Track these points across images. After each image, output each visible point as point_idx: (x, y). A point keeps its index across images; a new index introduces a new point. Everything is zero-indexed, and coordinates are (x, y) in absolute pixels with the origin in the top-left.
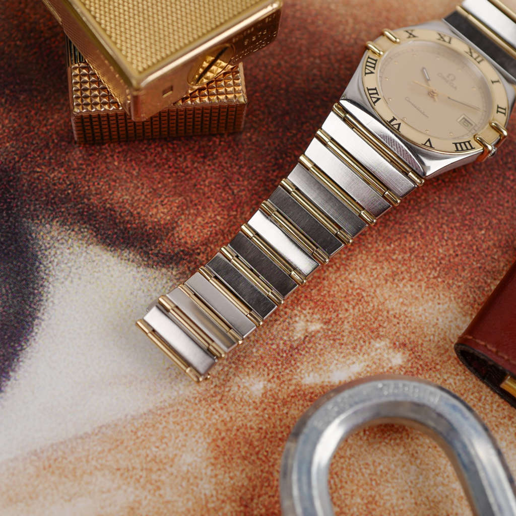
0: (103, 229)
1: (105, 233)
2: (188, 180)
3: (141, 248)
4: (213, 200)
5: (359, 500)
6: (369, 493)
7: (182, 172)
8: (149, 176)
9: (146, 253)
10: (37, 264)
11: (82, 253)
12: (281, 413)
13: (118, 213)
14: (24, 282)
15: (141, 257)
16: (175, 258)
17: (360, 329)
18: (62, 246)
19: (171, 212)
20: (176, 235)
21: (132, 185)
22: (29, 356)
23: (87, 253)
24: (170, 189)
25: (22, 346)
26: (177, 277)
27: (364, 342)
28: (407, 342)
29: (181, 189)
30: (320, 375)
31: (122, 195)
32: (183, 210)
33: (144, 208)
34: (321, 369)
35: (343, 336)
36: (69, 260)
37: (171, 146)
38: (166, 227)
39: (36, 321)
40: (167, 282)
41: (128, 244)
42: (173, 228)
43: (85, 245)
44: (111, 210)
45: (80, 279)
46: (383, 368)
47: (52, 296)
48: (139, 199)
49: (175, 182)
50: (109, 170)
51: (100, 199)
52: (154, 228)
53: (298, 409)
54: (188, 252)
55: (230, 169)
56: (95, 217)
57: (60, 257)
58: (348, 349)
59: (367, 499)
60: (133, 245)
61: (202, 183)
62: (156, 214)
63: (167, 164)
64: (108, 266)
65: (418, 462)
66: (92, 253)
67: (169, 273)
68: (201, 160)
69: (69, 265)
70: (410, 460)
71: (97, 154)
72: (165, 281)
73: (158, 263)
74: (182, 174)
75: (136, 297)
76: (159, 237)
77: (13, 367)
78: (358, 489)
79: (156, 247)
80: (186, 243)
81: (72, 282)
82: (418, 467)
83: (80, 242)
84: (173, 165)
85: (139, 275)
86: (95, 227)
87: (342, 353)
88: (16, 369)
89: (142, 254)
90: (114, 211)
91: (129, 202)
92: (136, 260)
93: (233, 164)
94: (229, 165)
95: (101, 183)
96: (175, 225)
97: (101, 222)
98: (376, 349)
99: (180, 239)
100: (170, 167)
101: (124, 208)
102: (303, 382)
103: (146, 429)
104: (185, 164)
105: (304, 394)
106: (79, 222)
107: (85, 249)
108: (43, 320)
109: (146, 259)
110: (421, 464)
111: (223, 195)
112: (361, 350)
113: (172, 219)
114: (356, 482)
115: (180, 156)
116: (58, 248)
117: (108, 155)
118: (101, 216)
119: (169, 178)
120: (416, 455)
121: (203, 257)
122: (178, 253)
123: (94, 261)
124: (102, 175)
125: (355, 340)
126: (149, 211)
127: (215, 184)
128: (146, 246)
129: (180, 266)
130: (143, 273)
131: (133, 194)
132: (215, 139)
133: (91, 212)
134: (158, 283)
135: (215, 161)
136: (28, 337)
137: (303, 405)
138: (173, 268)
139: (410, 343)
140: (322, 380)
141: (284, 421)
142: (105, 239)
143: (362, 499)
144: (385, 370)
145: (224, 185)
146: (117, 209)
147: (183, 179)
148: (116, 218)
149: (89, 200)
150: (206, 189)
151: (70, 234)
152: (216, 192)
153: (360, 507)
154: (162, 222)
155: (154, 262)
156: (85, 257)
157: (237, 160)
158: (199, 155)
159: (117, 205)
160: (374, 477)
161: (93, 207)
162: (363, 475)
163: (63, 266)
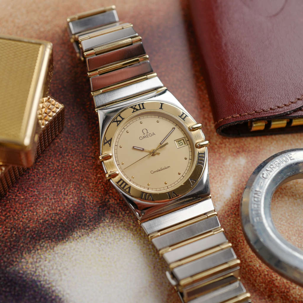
0: (52, 235)
1: (55, 236)
2: (65, 172)
3: (80, 225)
4: (87, 170)
5: (294, 238)
6: (295, 230)
7: (58, 171)
8: (45, 188)
9: (84, 225)
10: (39, 284)
11: (54, 256)
13: (50, 220)
14: (42, 299)
15: (84, 229)
16: (100, 214)
17: (214, 163)
18: (41, 263)
19: (74, 195)
20: (89, 203)
21: (42, 200)
23: (57, 253)
24: (62, 184)
26: (111, 221)
27: (221, 167)
28: (238, 149)
29: (66, 179)
30: (220, 201)
31: (42, 209)
32: (78, 188)
33: (60, 205)
34: (217, 198)
36: (51, 266)
37: (40, 163)
38: (80, 203)
40: (109, 229)
41: (71, 229)
42: (84, 201)
43: (52, 251)
44: (45, 222)
45: (67, 269)
46: (241, 171)
47: (64, 291)
48: (53, 203)
49: (60, 178)
50: (22, 204)
51: (34, 221)
52: (75, 209)
53: (228, 225)
54: (103, 205)
55: (79, 148)
56: (41, 232)
57: (46, 269)
58: (218, 177)
59: (296, 234)
60: (74, 228)
61: (73, 167)
62: (68, 202)
63: (47, 174)
64: (74, 249)
65: (298, 196)
66: (60, 251)
67: (105, 223)
68: (61, 156)
69: (55, 267)
70: (294, 199)
71: (8, 202)
72: (108, 230)
73: (95, 224)
74: (60, 172)
75: (103, 250)
76: (82, 212)
78: (289, 234)
79: (86, 218)
80: (97, 202)
81: (65, 275)
82: (300, 198)
83: (48, 251)
84: (50, 171)
85: (93, 239)
86: (47, 237)
87: (217, 182)
89: (83, 227)
90: (47, 221)
91: (49, 209)
92: (83, 233)
93: (77, 144)
94: (76, 147)
95: (26, 214)
96: (83, 199)
97: (47, 232)
98: (229, 165)
99: (92, 203)
100: (50, 174)
101: (50, 214)
104: (55, 166)
105: (223, 216)
106: (36, 243)
107: (54, 253)
109: (87, 228)
110: (299, 196)
111: (89, 163)
112: (223, 172)
113: (78, 197)
114: (284, 231)
115: (49, 164)
116: (40, 266)
117: (14, 197)
118: (43, 229)
119: (56, 179)
120: (294, 194)
121: (112, 201)
122: (99, 210)
123: (64, 254)
124: (22, 209)
125: (217, 170)
126: (63, 204)
127: (80, 161)
128: (81, 222)
129: (107, 215)
130: (93, 236)
131: (47, 204)
132: (56, 141)
133: (36, 232)
134: (105, 234)
135: (68, 151)
137: (228, 222)
138: (105, 220)
139: (239, 148)
140: (223, 202)
142: (58, 238)
143: (295, 236)
144: (243, 170)
145: (84, 158)
146: (48, 218)
147: (62, 173)
148: (52, 223)
149: (29, 228)
150: (78, 168)
151: (38, 253)
152: (84, 165)
153: (298, 240)
154: (76, 203)
155: (92, 225)
156: (59, 257)
157: (77, 140)
158: (57, 156)
159: (45, 217)
160: (289, 222)
161: (35, 229)
162: (284, 225)
163: (52, 271)
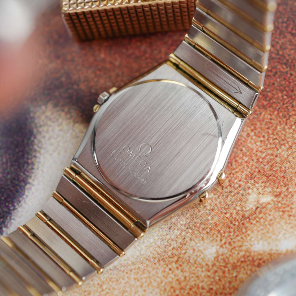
10: (32, 138)
11: (68, 130)
12: (231, 276)
14: (21, 154)
18: (53, 124)
22: (19, 215)
23: (73, 130)
25: (14, 206)
30: (269, 243)
34: (270, 237)
35: (292, 208)
36: (58, 135)
37: (149, 41)
39: (28, 186)
43: (72, 124)
47: (43, 166)
53: (247, 273)
57: (51, 133)
63: (144, 56)
69: (58, 139)
77: (6, 223)
83: (69, 121)
84: (150, 56)
86: (81, 109)
87: (290, 223)
88: (9, 225)
102: (252, 249)
103: (111, 283)
105: (253, 259)
106: (68, 104)
107: (71, 127)
108: (33, 185)
136: (20, 199)
137: (251, 270)
140: (270, 248)
141: (233, 284)
149: (78, 86)
151: (60, 114)
163: (53, 140)
